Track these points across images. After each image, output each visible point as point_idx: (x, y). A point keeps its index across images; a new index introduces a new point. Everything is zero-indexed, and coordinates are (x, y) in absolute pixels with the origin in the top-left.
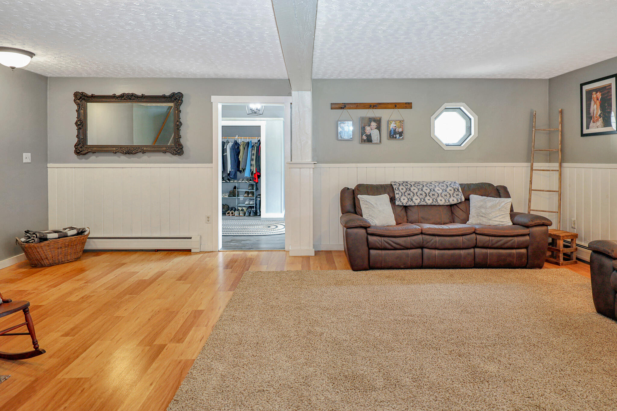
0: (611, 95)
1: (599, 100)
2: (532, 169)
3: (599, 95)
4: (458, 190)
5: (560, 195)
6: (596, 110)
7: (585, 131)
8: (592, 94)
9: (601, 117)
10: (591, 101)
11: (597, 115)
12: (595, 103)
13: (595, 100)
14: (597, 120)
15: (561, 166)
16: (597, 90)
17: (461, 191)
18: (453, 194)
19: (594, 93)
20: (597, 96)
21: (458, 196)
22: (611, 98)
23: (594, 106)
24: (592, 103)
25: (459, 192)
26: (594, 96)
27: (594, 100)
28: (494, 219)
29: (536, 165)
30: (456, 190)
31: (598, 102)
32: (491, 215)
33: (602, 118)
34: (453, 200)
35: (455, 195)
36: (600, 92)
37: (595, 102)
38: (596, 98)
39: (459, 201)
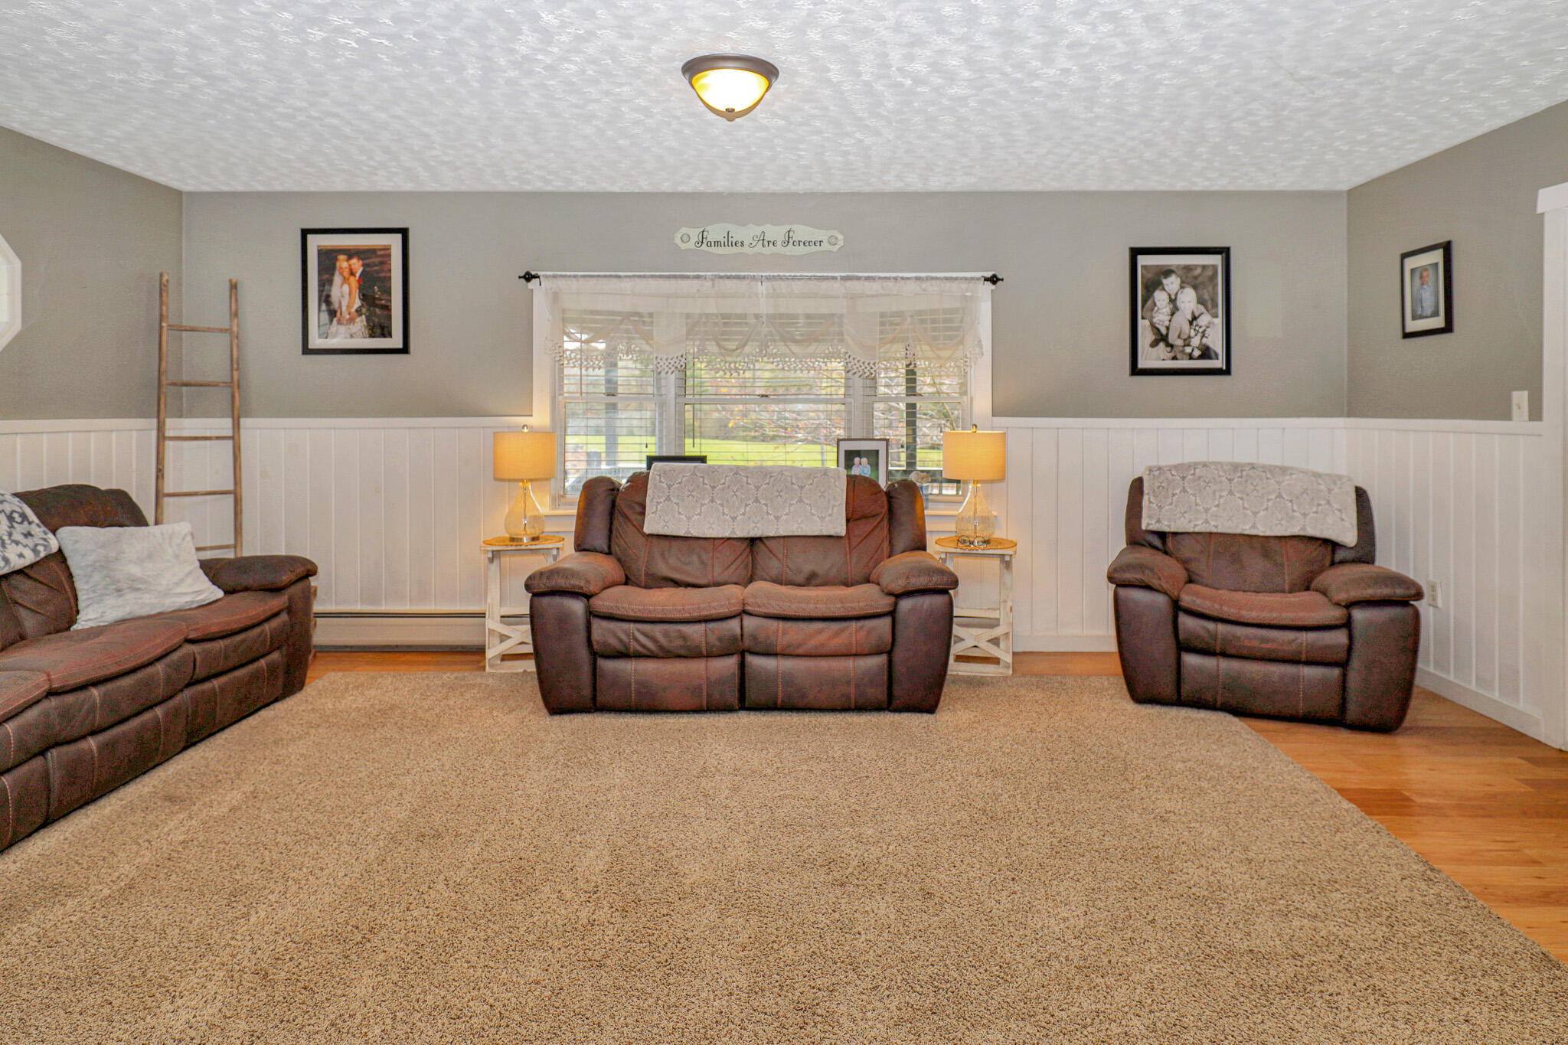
0: (390, 270)
1: (358, 275)
2: (161, 438)
3: (357, 265)
4: (24, 516)
5: (237, 502)
6: (347, 297)
7: (315, 342)
8: (337, 260)
9: (361, 315)
10: (333, 275)
11: (352, 307)
12: (345, 280)
13: (346, 274)
14: (351, 320)
15: (236, 426)
16: (350, 253)
17: (37, 521)
18: (10, 534)
19: (342, 257)
20: (350, 265)
21: (29, 537)
22: (390, 278)
23: (341, 287)
24: (337, 279)
25: (30, 523)
26: (342, 263)
27: (341, 274)
28: (178, 590)
29: (173, 426)
30: (19, 519)
31: (354, 281)
32: (164, 582)
33: (364, 316)
34: (21, 555)
35: (17, 536)
36: (360, 258)
37: (344, 278)
38: (347, 270)
39: (42, 555)
